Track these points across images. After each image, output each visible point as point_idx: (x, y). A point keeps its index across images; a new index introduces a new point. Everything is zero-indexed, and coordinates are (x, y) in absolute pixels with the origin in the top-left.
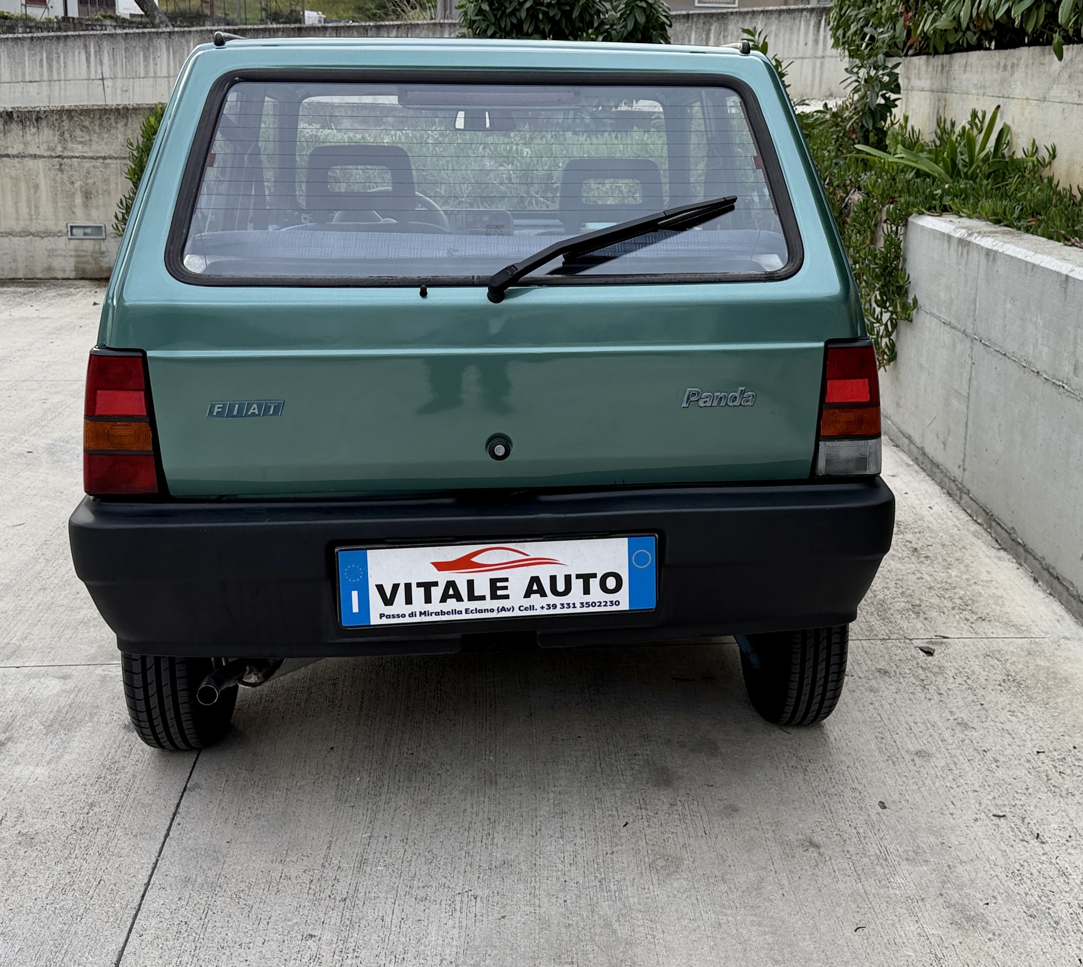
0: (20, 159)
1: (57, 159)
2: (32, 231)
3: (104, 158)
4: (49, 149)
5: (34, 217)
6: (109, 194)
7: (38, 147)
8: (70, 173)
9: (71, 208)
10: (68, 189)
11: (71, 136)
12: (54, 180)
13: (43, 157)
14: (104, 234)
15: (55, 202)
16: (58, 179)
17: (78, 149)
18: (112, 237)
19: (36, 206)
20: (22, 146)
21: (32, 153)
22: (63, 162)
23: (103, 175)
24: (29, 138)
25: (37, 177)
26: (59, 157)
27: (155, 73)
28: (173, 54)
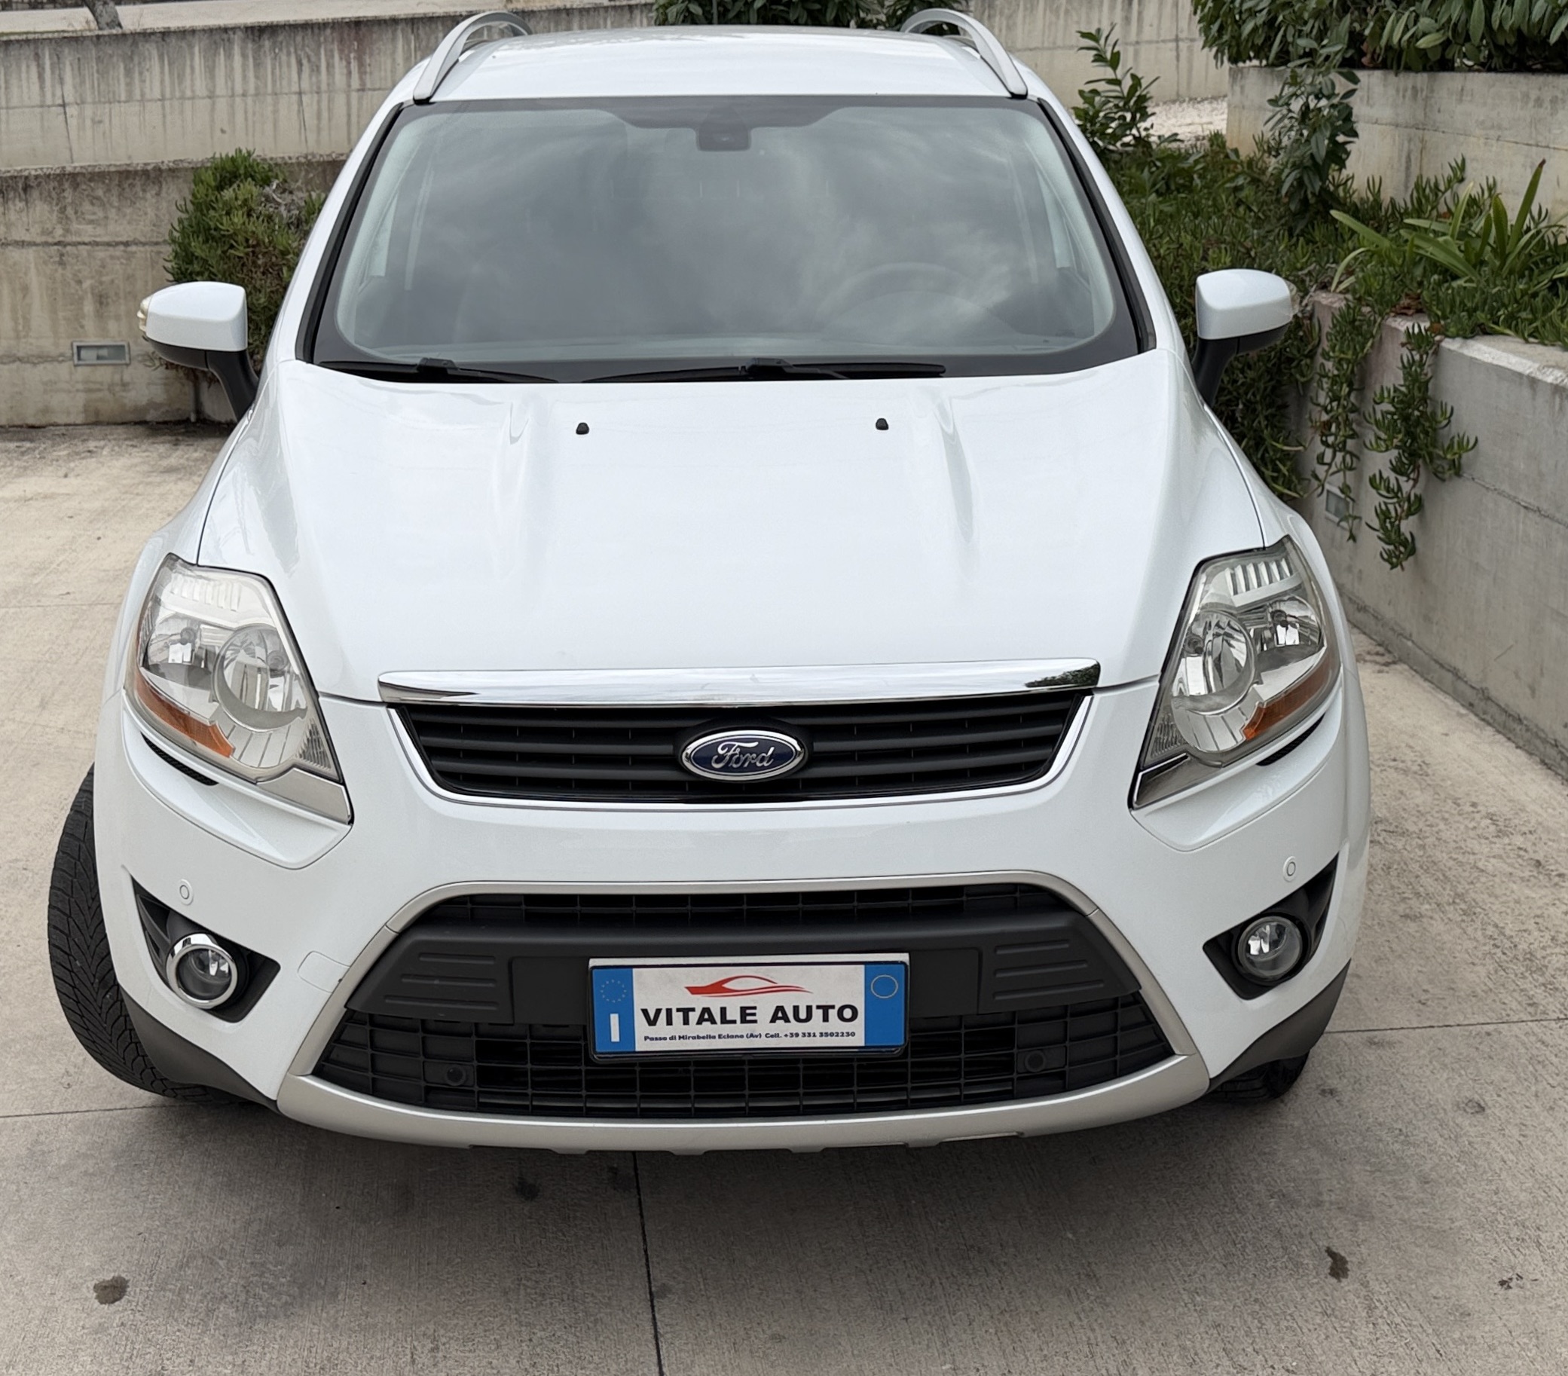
1: (56, 247)
3: (127, 244)
4: (43, 233)
5: (22, 334)
7: (28, 230)
8: (76, 268)
9: (78, 319)
10: (73, 291)
11: (76, 213)
12: (52, 279)
13: (35, 244)
15: (53, 311)
16: (58, 275)
17: (88, 232)
19: (24, 318)
22: (65, 251)
25: (26, 275)
26: (60, 243)
27: (143, 95)
28: (170, 64)
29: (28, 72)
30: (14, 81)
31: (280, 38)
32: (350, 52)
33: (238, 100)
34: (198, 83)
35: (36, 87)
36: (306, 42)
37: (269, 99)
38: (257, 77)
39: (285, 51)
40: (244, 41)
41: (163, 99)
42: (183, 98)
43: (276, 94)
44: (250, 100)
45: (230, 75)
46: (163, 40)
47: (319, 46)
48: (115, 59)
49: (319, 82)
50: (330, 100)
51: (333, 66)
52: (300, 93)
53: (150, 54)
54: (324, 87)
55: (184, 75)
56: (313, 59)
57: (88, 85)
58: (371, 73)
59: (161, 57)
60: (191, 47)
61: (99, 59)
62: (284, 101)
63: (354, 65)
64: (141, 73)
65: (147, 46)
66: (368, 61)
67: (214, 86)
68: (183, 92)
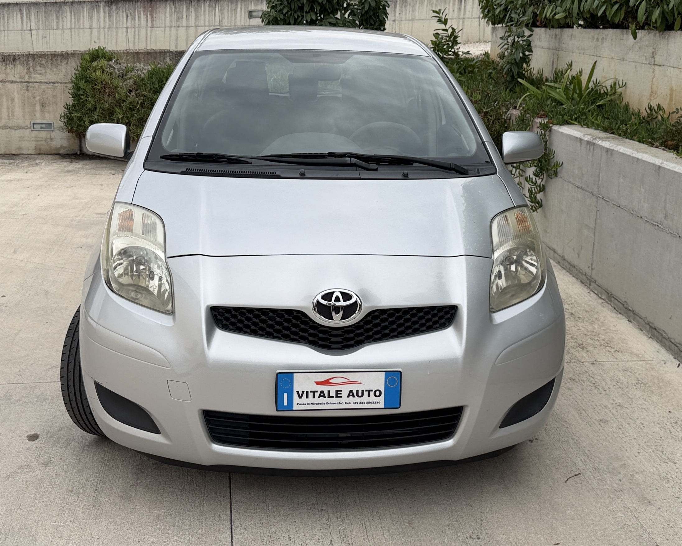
0: (3, 83)
1: (25, 83)
2: (10, 126)
3: (54, 83)
4: (20, 77)
5: (11, 118)
6: (57, 104)
7: (14, 76)
8: (33, 92)
9: (33, 112)
10: (32, 101)
11: (34, 70)
12: (24, 96)
13: (17, 82)
14: (53, 128)
15: (24, 109)
16: (26, 95)
17: (38, 78)
18: (58, 130)
19: (12, 111)
20: (4, 75)
21: (10, 80)
22: (29, 85)
23: (53, 93)
24: (8, 71)
25: (13, 94)
26: (26, 82)
27: (63, 27)
28: (74, 15)
29: (16, 16)
30: (11, 20)
31: (120, 5)
32: (148, 12)
33: (102, 30)
34: (85, 22)
35: (20, 23)
36: (130, 7)
37: (114, 30)
38: (109, 21)
39: (121, 10)
40: (104, 6)
41: (71, 29)
42: (79, 28)
43: (117, 28)
44: (106, 30)
45: (98, 20)
46: (72, 5)
47: (135, 10)
48: (52, 12)
49: (135, 23)
50: (139, 31)
51: (141, 18)
52: (127, 28)
53: (66, 10)
54: (137, 25)
55: (80, 19)
56: (132, 14)
57: (41, 22)
58: (156, 21)
59: (71, 12)
60: (83, 8)
61: (46, 12)
62: (120, 31)
63: (149, 17)
64: (62, 18)
65: (65, 7)
66: (155, 16)
67: (92, 24)
68: (79, 26)
